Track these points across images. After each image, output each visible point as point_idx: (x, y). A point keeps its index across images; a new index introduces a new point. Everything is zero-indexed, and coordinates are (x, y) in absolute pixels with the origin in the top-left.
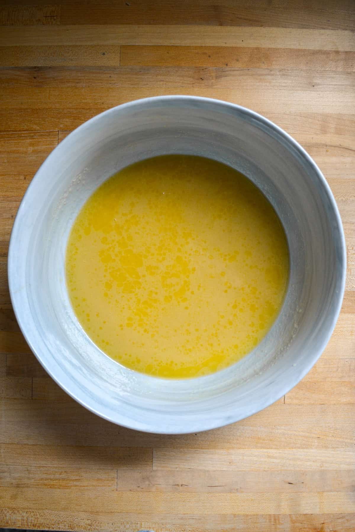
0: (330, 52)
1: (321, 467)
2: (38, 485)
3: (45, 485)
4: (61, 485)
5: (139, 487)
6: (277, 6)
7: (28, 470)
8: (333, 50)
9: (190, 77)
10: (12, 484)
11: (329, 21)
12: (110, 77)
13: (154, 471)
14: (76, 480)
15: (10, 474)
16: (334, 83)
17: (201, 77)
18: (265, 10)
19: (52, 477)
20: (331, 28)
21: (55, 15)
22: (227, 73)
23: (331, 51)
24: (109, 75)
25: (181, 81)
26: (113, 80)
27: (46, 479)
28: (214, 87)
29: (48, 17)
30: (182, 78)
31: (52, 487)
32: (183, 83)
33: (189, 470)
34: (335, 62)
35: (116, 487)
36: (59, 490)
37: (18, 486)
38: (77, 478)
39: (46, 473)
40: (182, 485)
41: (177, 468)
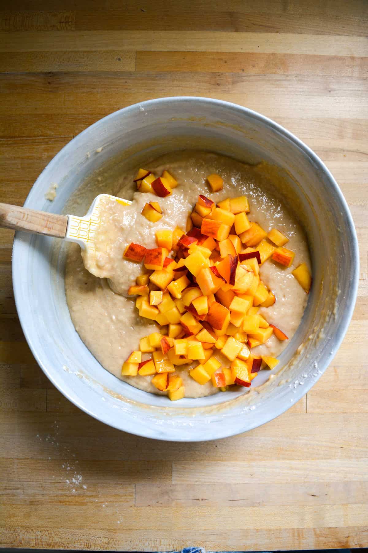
0: (346, 58)
1: (345, 478)
2: (53, 502)
3: (60, 502)
4: (76, 502)
5: (157, 502)
6: (292, 13)
7: (42, 487)
8: (349, 56)
9: (206, 82)
10: (25, 501)
11: (344, 27)
12: (126, 82)
13: (173, 485)
14: (92, 496)
15: (23, 491)
16: (350, 89)
17: (218, 83)
18: (280, 17)
19: (67, 493)
20: (346, 34)
21: (70, 21)
22: (244, 78)
23: (346, 57)
24: (124, 81)
25: (198, 87)
26: (129, 86)
27: (62, 496)
28: (230, 92)
29: (63, 22)
30: (198, 84)
31: (68, 503)
32: (199, 88)
33: (209, 483)
34: (351, 68)
35: (134, 503)
36: (75, 507)
37: (32, 503)
38: (94, 494)
39: (61, 490)
40: (202, 500)
41: (197, 482)
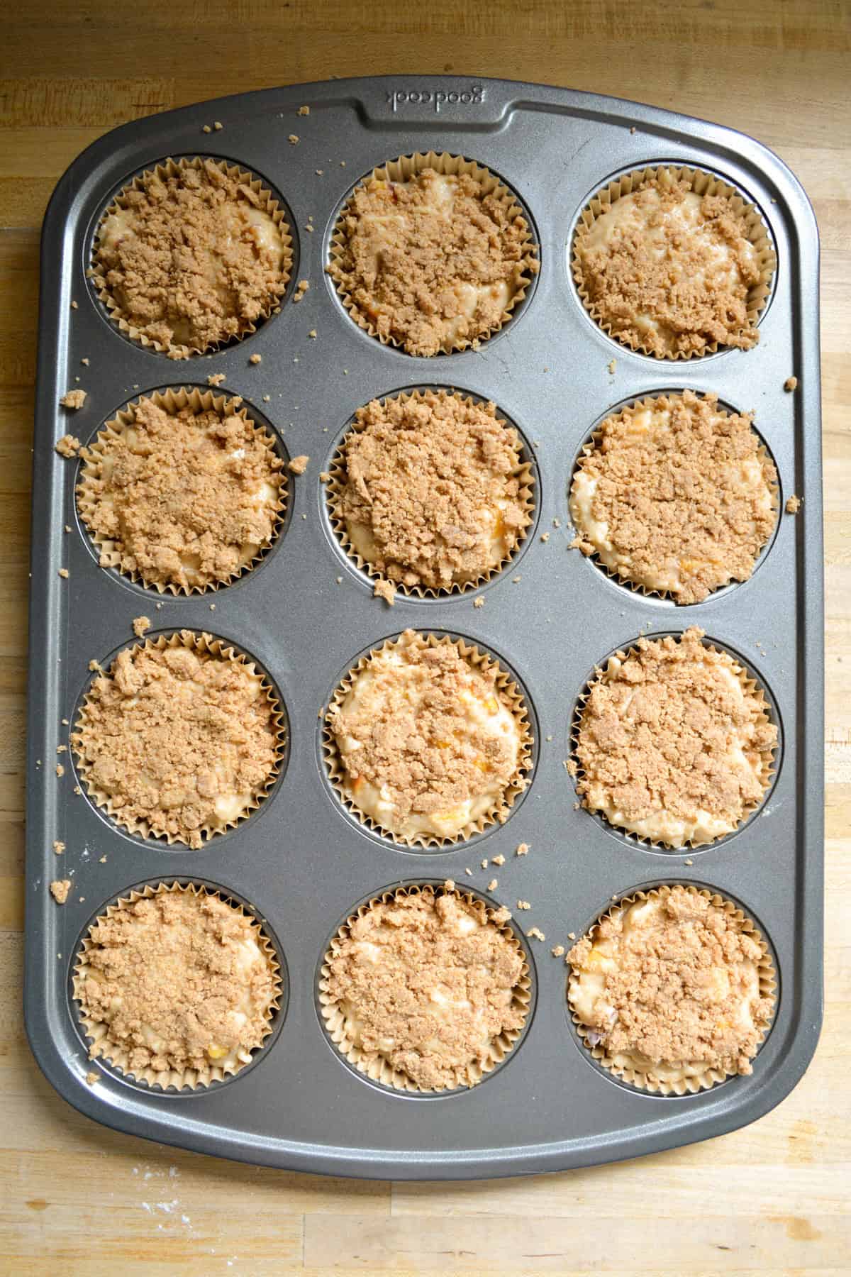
0: (828, 205)
1: (798, 1208)
2: (111, 1253)
3: (128, 1252)
4: (165, 1254)
5: (356, 1257)
6: (700, 89)
7: (85, 1216)
8: (834, 198)
10: (47, 1249)
11: (824, 127)
13: (395, 1218)
14: (204, 1240)
15: (41, 1227)
16: (835, 280)
18: (671, 100)
19: (144, 1232)
20: (828, 144)
21: (160, 103)
23: (828, 201)
27: (133, 1239)
29: (143, 106)
31: (144, 1256)
33: (478, 1216)
34: (839, 228)
35: (300, 1257)
36: (160, 1264)
37: (60, 1255)
38: (207, 1235)
39: (130, 1225)
40: (461, 1253)
41: (449, 1211)
